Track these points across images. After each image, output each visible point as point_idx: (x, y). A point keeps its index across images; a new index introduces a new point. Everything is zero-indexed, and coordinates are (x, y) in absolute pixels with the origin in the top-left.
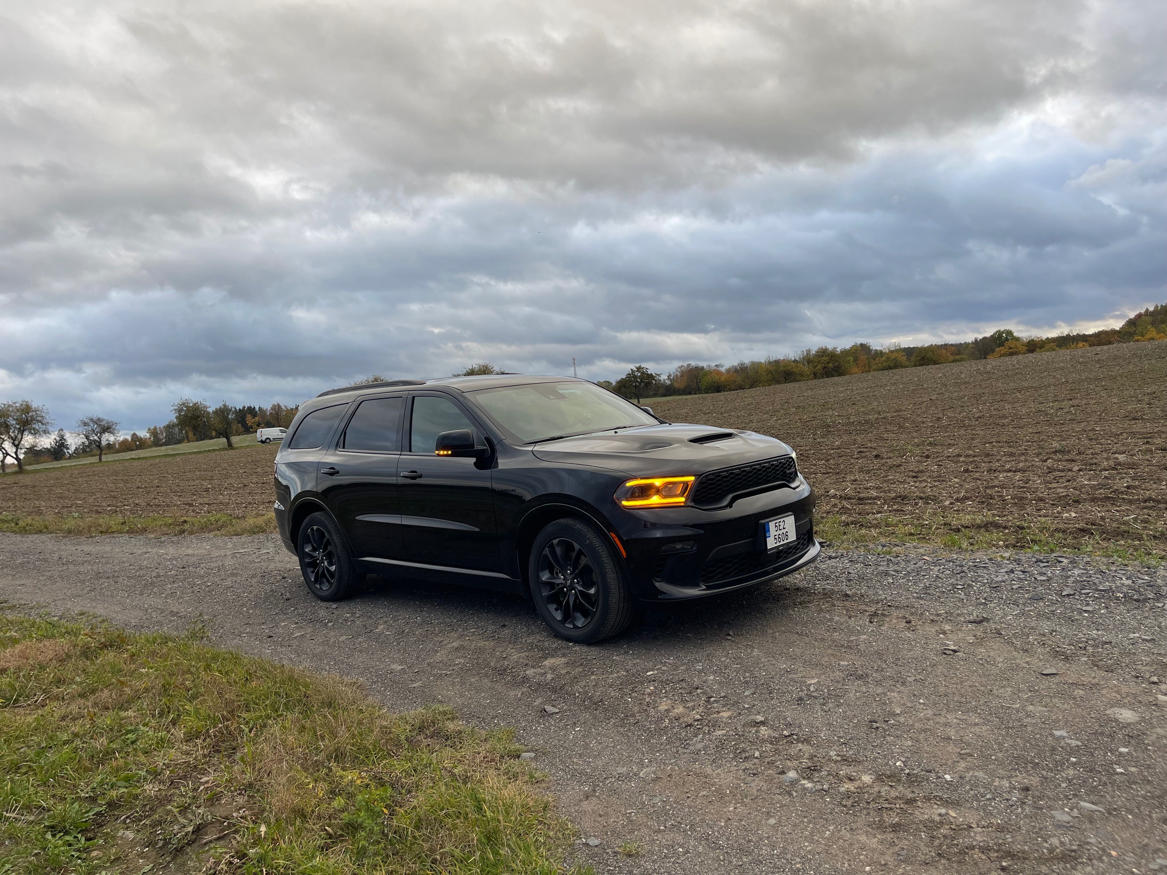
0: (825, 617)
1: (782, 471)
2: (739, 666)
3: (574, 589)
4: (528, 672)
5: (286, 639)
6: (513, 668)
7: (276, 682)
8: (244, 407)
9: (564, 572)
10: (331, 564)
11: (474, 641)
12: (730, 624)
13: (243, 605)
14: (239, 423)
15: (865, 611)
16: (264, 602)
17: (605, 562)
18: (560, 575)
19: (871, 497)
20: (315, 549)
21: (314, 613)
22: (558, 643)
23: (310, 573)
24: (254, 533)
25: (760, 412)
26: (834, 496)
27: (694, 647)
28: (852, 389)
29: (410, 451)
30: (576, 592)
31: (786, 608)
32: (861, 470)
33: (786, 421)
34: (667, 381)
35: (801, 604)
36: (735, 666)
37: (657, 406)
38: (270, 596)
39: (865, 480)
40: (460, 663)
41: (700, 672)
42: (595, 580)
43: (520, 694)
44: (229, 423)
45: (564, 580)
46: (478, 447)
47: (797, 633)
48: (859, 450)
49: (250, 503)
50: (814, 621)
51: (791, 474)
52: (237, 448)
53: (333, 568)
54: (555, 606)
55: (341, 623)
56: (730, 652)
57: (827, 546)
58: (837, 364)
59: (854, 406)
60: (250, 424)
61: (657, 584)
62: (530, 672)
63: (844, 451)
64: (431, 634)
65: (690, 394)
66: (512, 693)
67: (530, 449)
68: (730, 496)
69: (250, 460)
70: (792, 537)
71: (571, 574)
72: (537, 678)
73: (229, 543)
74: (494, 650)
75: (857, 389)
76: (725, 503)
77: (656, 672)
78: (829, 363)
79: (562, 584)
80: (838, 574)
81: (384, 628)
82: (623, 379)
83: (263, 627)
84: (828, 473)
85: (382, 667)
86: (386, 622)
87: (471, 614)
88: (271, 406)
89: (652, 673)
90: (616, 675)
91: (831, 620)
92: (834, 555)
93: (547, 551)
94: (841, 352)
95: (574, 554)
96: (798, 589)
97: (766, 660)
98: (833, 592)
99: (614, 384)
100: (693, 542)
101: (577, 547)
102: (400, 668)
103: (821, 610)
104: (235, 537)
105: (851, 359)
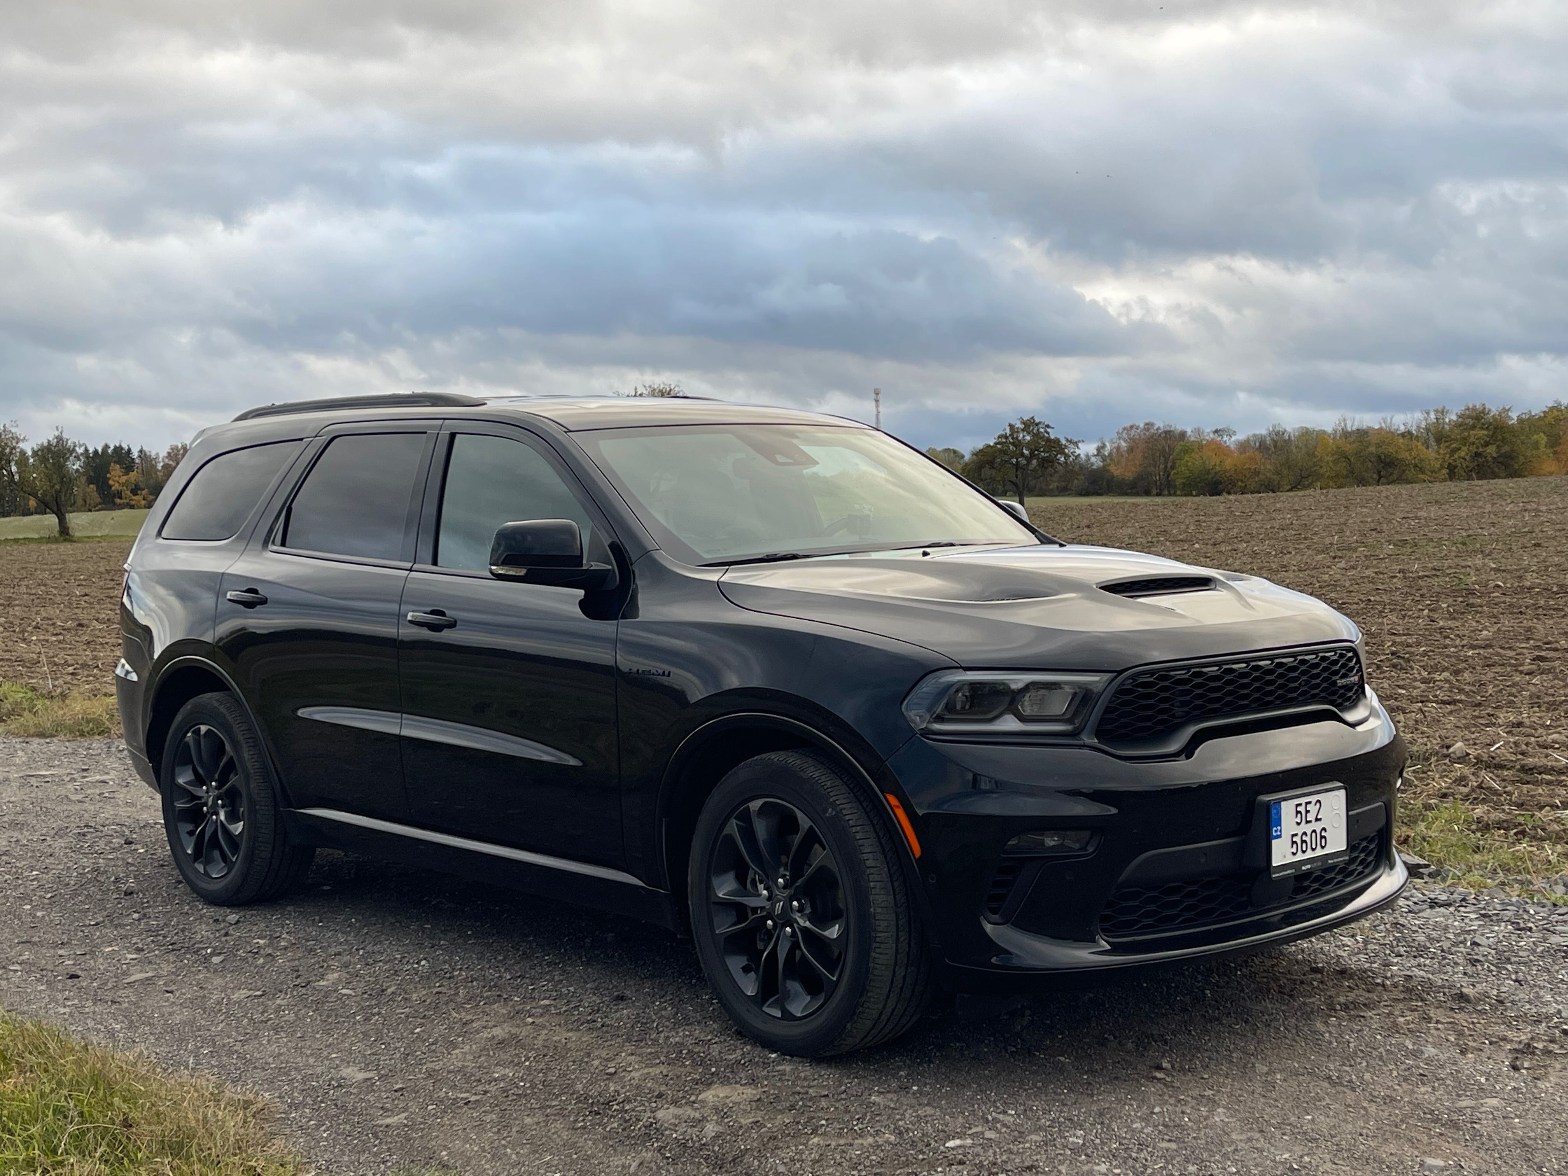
0: (1401, 1046)
1: (1325, 680)
2: (1173, 1146)
3: (790, 923)
4: (660, 1114)
5: (110, 985)
6: (627, 1100)
7: (60, 1083)
8: (106, 447)
9: (769, 883)
10: (233, 817)
11: (544, 1027)
12: (1166, 1042)
13: (25, 898)
14: (90, 481)
15: (1504, 1039)
16: (75, 894)
17: (868, 863)
18: (761, 887)
19: (1552, 769)
20: (200, 781)
21: (183, 930)
22: (740, 1051)
23: (184, 837)
24: (82, 735)
25: (1308, 548)
26: (1463, 759)
27: (1070, 1090)
28: (1537, 510)
29: (435, 563)
30: (793, 930)
31: (1308, 1015)
32: (1535, 702)
33: (1367, 573)
34: (1093, 459)
35: (1346, 1007)
36: (1165, 1145)
37: (1063, 515)
38: (89, 881)
39: (1543, 726)
40: (503, 1078)
41: (1076, 1150)
42: (841, 905)
43: (634, 1165)
44: (65, 480)
45: (769, 899)
46: (591, 564)
47: (1329, 1078)
48: (1537, 653)
49: (85, 666)
50: (1375, 1053)
51: (1348, 688)
52: (79, 540)
53: (238, 828)
54: (743, 961)
55: (243, 959)
56: (1157, 1110)
57: (1430, 875)
58: (1506, 448)
59: (1538, 551)
60: (116, 487)
61: (988, 928)
62: (666, 1114)
63: (1498, 654)
64: (447, 1003)
65: (1147, 493)
66: (617, 1161)
67: (713, 576)
68: (1192, 729)
69: (102, 569)
70: (1337, 842)
71: (785, 887)
72: (682, 1128)
73: (20, 753)
74: (588, 1055)
75: (1549, 511)
76: (1174, 747)
77: (969, 1141)
78: (1487, 444)
79: (762, 908)
80: (1446, 945)
81: (340, 980)
82: (989, 446)
83: (60, 952)
84: (1453, 702)
85: (319, 1070)
86: (346, 965)
87: (549, 964)
88: (167, 449)
89: (958, 1142)
90: (870, 1140)
91: (1416, 1054)
92: (1444, 897)
93: (733, 827)
94: (1520, 420)
95: (797, 839)
96: (1343, 973)
97: (1244, 1137)
98: (1429, 986)
99: (967, 457)
100: (1088, 833)
101: (804, 822)
102: (361, 1076)
103: (1395, 1028)
104: (36, 740)
105: (1542, 439)
